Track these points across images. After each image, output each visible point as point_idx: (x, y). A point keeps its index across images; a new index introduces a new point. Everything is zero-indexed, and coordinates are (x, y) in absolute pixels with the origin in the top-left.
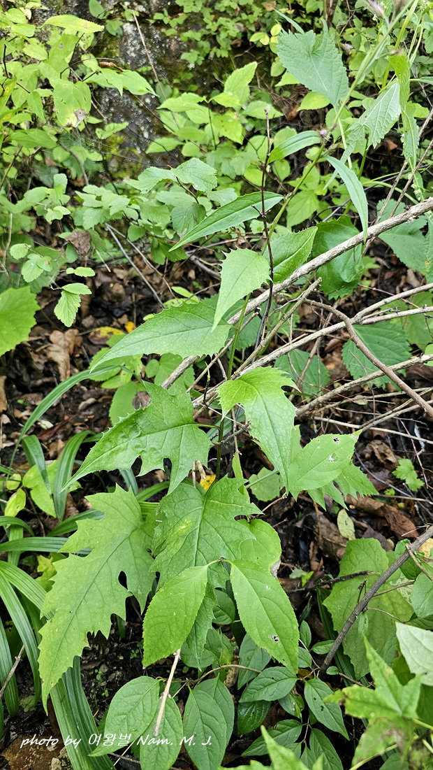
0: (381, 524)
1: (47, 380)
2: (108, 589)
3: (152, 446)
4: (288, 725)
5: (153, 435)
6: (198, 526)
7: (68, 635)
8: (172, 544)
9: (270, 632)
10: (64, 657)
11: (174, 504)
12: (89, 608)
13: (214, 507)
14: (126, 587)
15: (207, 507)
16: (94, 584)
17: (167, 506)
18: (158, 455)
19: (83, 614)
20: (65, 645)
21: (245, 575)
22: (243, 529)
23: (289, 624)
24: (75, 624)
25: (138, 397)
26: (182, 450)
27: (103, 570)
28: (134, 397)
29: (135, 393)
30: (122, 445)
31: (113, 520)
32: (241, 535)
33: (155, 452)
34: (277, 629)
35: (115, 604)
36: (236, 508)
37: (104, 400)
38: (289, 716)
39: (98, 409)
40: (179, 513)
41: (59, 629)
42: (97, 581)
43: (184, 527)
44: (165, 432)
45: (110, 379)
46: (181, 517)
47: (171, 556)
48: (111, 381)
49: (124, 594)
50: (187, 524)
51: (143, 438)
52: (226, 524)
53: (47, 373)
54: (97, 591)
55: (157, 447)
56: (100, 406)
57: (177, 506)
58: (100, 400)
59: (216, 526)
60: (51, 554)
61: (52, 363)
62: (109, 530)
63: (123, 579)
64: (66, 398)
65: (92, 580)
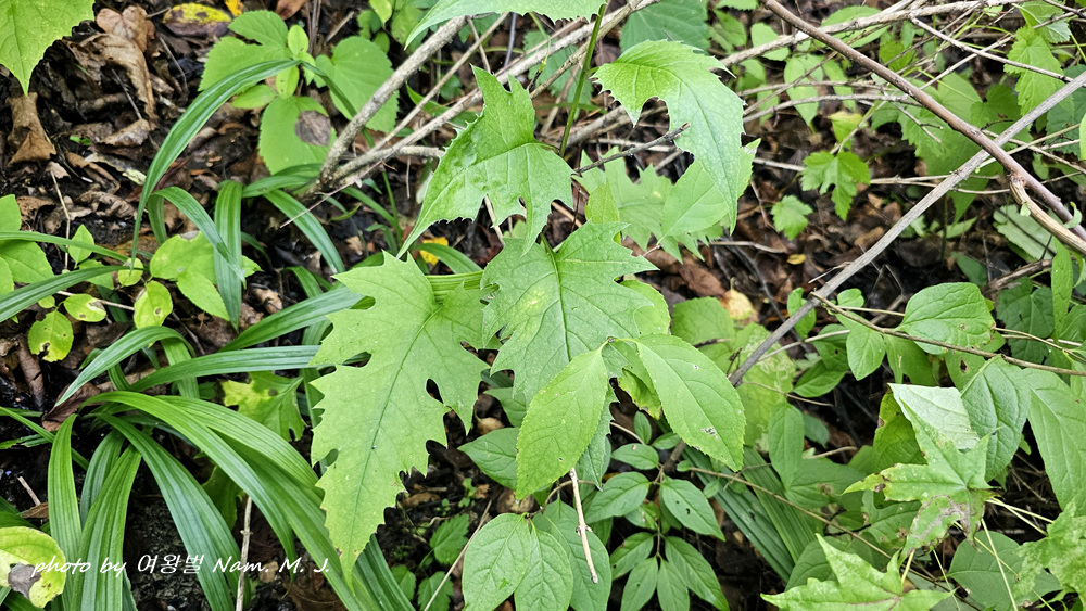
0: (676, 283)
1: (112, 98)
2: (414, 406)
3: (494, 179)
4: (637, 540)
5: (492, 160)
6: (559, 298)
7: (368, 481)
8: (522, 328)
9: (703, 424)
10: (368, 513)
11: (510, 270)
12: (391, 439)
13: (575, 269)
14: (441, 400)
15: (563, 270)
16: (390, 403)
17: (499, 275)
18: (506, 193)
19: (384, 447)
20: (365, 495)
21: (659, 354)
22: (632, 294)
23: (731, 410)
24: (374, 462)
25: (304, 122)
26: (533, 185)
27: (399, 382)
28: (296, 121)
29: (296, 114)
30: (458, 178)
31: (391, 307)
32: (630, 303)
33: (500, 188)
34: (712, 420)
35: (430, 426)
36: (614, 265)
37: (228, 130)
38: (638, 530)
39: (223, 147)
40: (521, 282)
41: (351, 475)
42: (394, 398)
43: (535, 302)
44: (505, 155)
45: (246, 91)
46: (526, 287)
47: (526, 345)
48: (251, 94)
49: (437, 411)
50: (540, 297)
51: (480, 165)
52: (603, 290)
53: (109, 87)
54: (398, 412)
55: (501, 180)
56: (225, 141)
57: (515, 273)
58: (222, 131)
59: (588, 294)
60: (251, 376)
61: (113, 68)
62: (389, 323)
63: (432, 389)
64: (156, 129)
65: (385, 398)
